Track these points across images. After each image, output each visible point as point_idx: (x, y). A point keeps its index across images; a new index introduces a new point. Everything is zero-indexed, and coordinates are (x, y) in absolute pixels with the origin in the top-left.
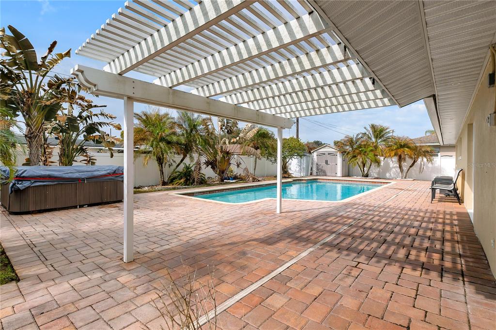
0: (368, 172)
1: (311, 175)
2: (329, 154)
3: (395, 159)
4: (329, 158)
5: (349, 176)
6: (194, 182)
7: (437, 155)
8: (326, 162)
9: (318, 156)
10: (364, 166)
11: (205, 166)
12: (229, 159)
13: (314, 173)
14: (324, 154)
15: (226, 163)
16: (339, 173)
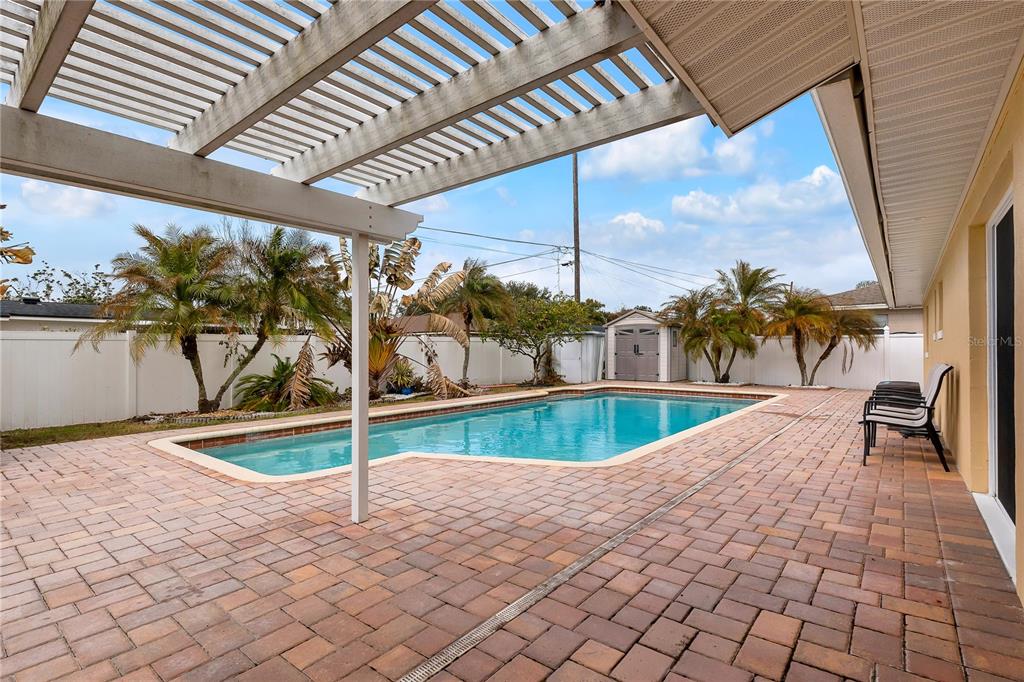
0: (727, 371)
1: (603, 378)
2: (641, 331)
3: (788, 341)
4: (641, 339)
5: (687, 380)
6: (289, 403)
7: (882, 332)
8: (636, 350)
9: (619, 336)
10: (719, 356)
11: (326, 361)
12: (393, 345)
13: (611, 374)
14: (631, 331)
15: (385, 354)
16: (664, 375)
